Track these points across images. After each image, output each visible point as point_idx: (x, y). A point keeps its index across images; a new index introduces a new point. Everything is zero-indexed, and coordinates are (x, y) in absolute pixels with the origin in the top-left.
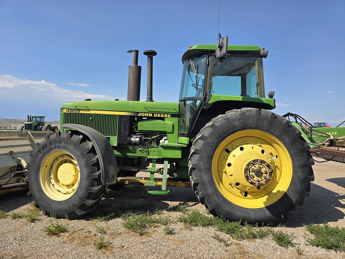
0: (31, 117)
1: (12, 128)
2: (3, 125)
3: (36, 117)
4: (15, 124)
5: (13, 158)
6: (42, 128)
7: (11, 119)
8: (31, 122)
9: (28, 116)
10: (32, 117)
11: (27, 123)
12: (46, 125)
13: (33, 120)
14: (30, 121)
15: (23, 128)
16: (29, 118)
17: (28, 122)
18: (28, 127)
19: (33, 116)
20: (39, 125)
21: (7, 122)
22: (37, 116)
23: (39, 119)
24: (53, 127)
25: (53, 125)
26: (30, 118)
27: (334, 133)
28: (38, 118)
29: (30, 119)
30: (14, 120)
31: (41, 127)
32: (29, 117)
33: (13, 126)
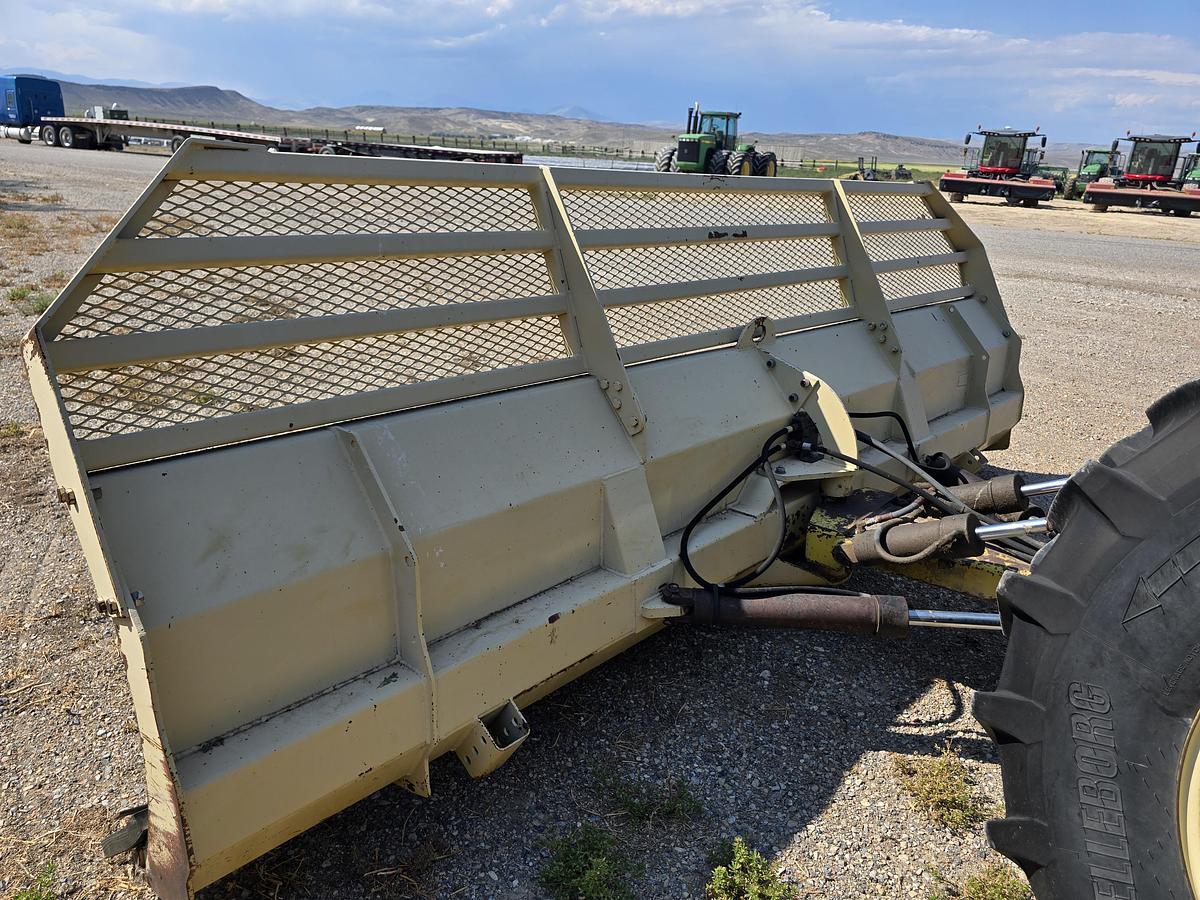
0: (699, 116)
1: (634, 155)
2: (609, 144)
3: (712, 116)
4: (642, 143)
5: (771, 365)
6: (728, 157)
7: (630, 125)
8: (697, 136)
9: (691, 113)
10: (703, 115)
11: (686, 137)
12: (741, 147)
13: (703, 126)
14: (694, 132)
15: (672, 154)
16: (693, 119)
17: (688, 132)
18: (688, 150)
19: (703, 111)
20: (720, 146)
21: (620, 134)
22: (717, 110)
23: (721, 125)
24: (763, 157)
25: (760, 150)
26: (696, 118)
28: (718, 119)
29: (695, 122)
30: (640, 129)
31: (725, 153)
32: (694, 115)
33: (638, 146)
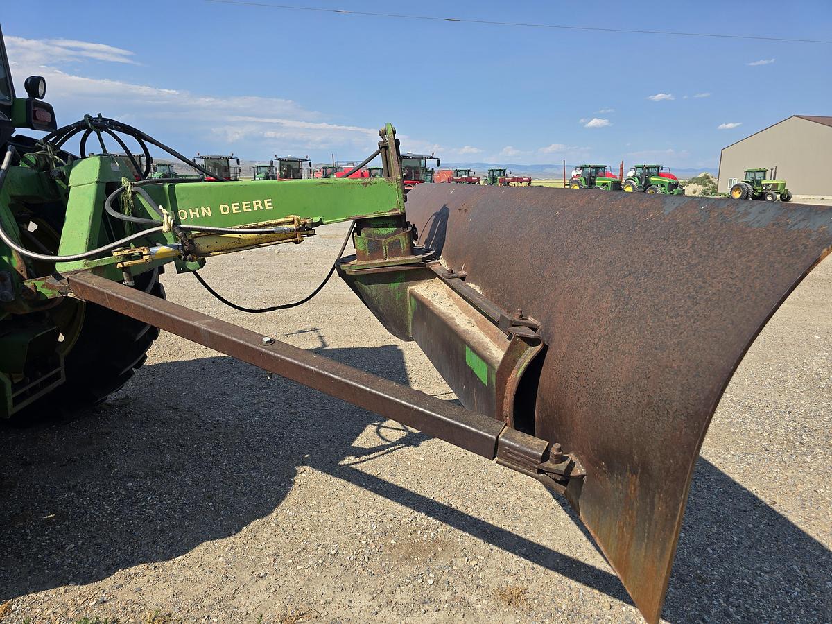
27: (263, 205)
